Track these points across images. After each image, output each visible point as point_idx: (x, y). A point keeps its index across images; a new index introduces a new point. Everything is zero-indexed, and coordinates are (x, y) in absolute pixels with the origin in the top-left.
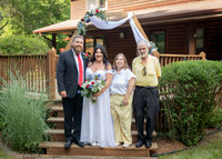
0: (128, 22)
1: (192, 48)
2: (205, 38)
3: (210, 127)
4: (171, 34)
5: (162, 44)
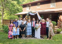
2: (52, 16)
4: (45, 15)
5: (43, 17)
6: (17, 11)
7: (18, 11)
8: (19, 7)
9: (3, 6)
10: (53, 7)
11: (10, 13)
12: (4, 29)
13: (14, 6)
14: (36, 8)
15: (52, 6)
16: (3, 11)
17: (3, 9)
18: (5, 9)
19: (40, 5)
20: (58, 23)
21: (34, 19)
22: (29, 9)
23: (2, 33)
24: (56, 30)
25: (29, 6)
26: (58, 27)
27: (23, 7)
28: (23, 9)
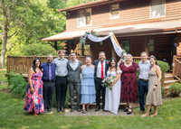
0: (109, 38)
4: (134, 42)
5: (128, 48)
6: (49, 30)
7: (52, 28)
8: (56, 18)
9: (5, 14)
11: (26, 36)
12: (11, 86)
13: (40, 13)
14: (108, 20)
16: (7, 30)
17: (7, 24)
18: (11, 24)
19: (120, 12)
20: (173, 64)
21: (102, 55)
22: (87, 23)
23: (6, 99)
24: (168, 87)
25: (87, 15)
26: (175, 78)
27: (68, 17)
28: (69, 22)
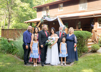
1: (77, 27)
3: (84, 52)
10: (84, 9)
15: (81, 7)
